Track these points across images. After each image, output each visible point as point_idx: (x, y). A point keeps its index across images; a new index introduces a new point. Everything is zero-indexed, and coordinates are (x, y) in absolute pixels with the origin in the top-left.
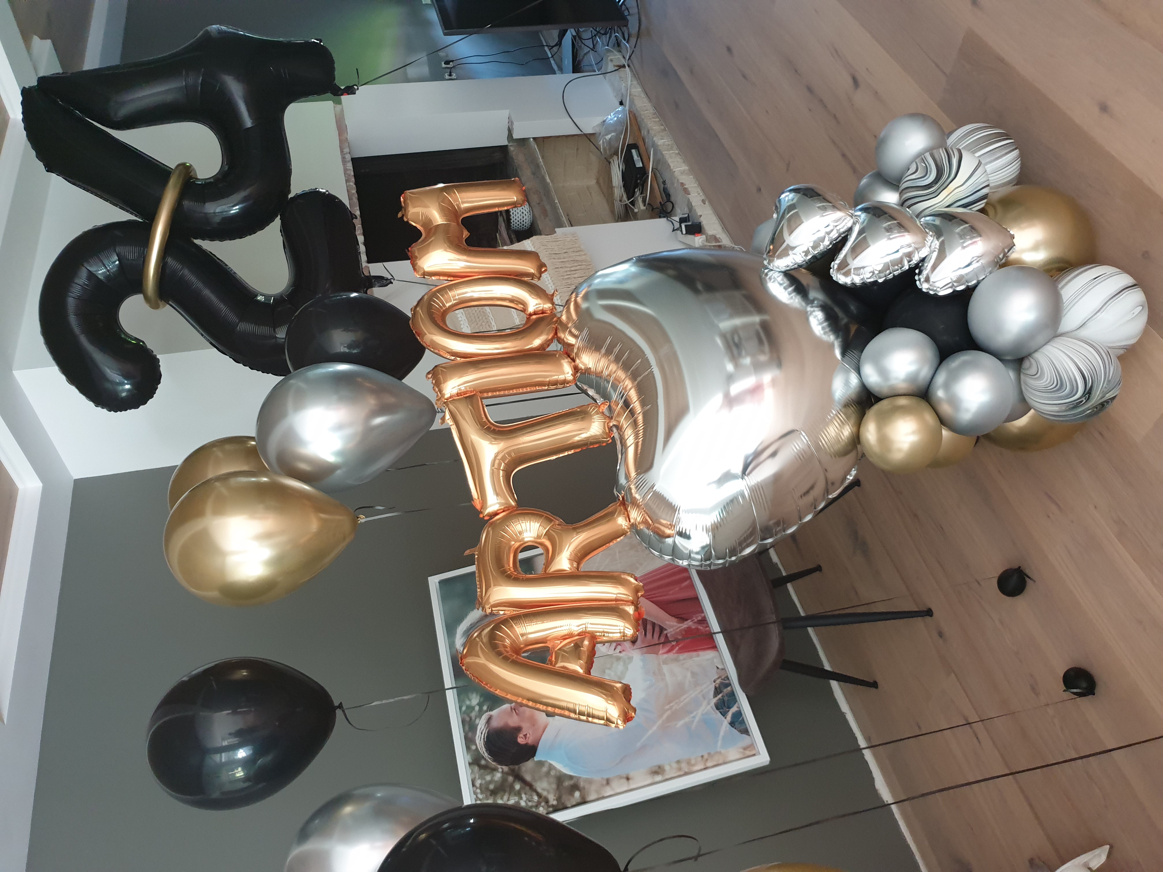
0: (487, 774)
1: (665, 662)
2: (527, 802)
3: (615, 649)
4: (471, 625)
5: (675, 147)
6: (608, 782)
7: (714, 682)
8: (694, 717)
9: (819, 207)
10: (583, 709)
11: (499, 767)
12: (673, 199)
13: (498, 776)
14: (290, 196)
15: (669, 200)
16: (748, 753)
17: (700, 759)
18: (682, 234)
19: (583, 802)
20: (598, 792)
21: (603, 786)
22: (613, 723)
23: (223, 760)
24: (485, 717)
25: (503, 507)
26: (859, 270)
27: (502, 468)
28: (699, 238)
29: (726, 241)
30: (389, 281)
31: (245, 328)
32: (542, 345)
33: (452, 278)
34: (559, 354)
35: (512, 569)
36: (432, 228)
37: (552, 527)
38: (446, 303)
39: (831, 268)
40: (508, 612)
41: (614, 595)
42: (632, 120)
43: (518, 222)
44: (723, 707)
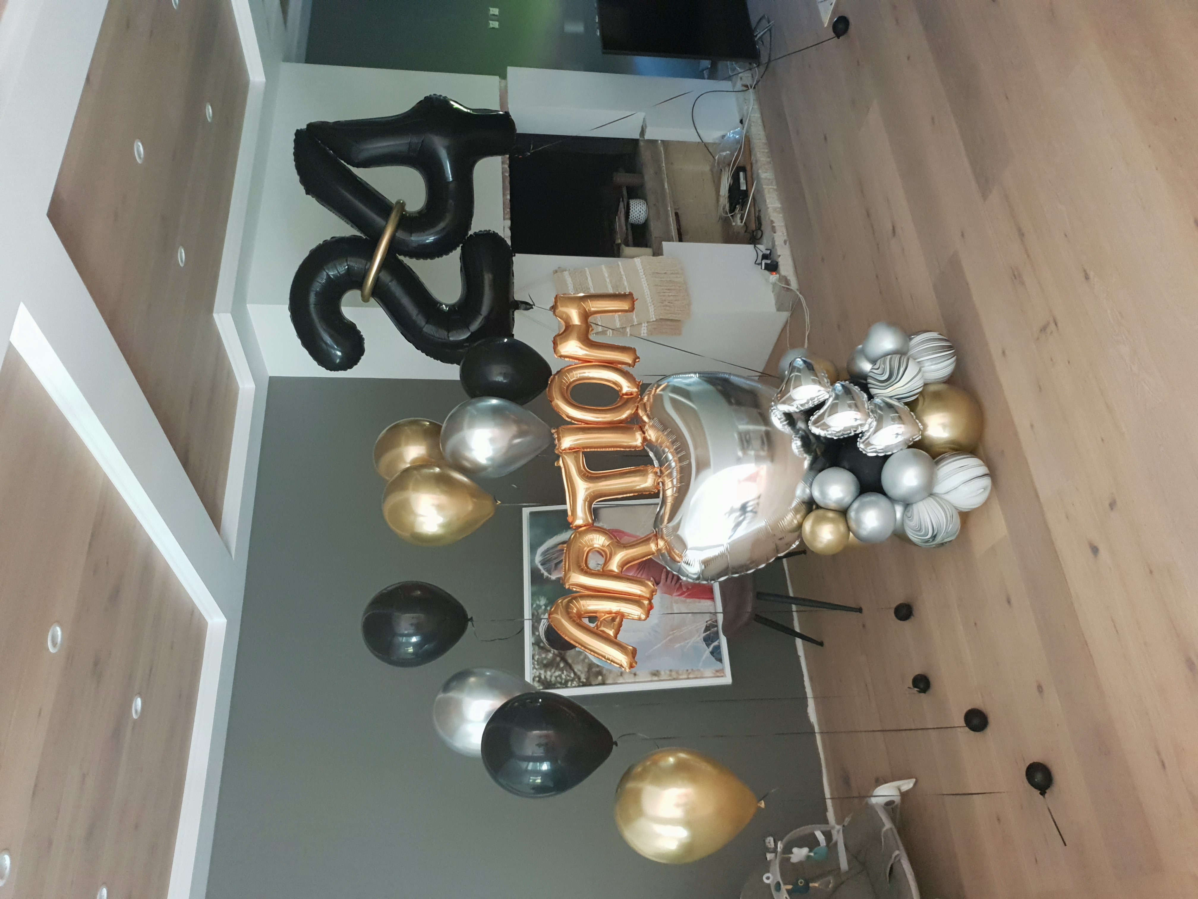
0: (543, 653)
1: (676, 602)
4: (548, 549)
5: (774, 183)
6: (622, 674)
9: (812, 379)
11: (552, 649)
12: (763, 228)
15: (760, 229)
16: (718, 674)
17: (685, 671)
18: (761, 269)
19: (603, 683)
20: (614, 679)
21: (618, 675)
22: (624, 668)
24: (547, 616)
25: (584, 523)
26: (825, 427)
27: (588, 500)
28: (773, 277)
29: (794, 285)
30: (531, 307)
31: (429, 329)
32: (627, 418)
33: (577, 361)
34: (636, 427)
35: (584, 565)
36: (570, 326)
37: (612, 542)
38: (571, 379)
39: (810, 420)
40: (578, 590)
41: (639, 593)
42: (746, 144)
43: (635, 218)
44: (708, 640)
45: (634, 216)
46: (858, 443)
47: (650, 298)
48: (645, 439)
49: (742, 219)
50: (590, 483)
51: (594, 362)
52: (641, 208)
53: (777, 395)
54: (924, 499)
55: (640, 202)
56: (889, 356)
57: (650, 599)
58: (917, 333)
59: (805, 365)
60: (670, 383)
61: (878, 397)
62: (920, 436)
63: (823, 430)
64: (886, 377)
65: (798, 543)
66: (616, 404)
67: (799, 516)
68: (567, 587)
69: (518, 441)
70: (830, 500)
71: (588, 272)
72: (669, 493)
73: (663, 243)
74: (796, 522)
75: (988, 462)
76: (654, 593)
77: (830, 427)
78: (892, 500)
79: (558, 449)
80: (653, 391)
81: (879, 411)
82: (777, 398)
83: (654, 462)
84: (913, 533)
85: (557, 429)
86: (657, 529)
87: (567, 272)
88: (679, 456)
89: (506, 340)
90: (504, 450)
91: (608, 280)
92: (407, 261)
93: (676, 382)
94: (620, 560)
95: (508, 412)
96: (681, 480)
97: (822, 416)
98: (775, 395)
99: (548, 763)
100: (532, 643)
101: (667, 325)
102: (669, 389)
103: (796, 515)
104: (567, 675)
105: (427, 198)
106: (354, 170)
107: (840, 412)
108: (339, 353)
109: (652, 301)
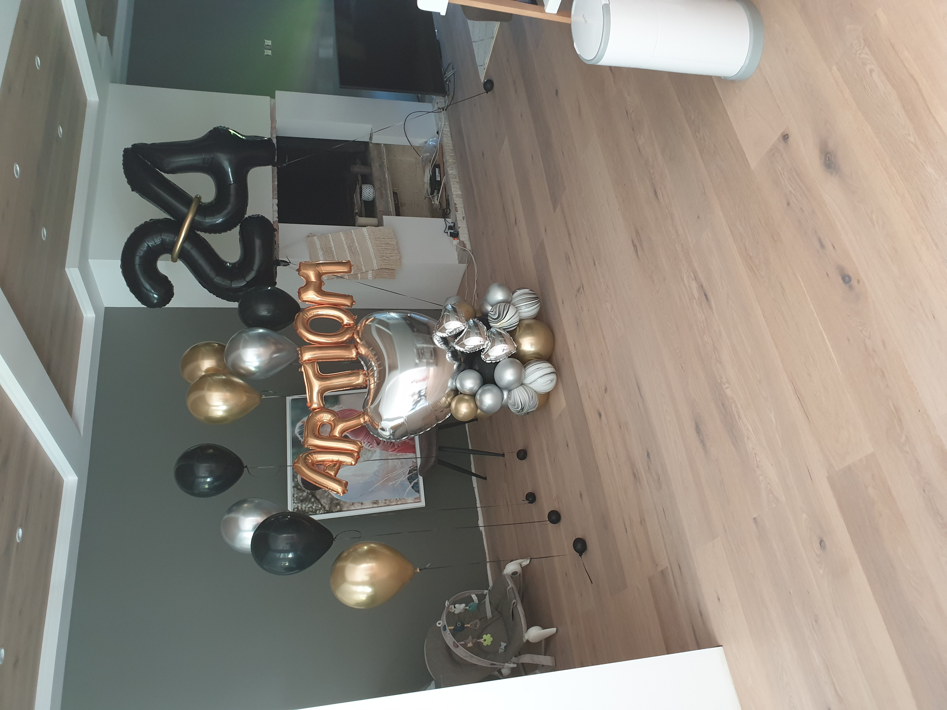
0: (301, 493)
3: (369, 446)
5: (458, 177)
6: (353, 504)
7: (410, 468)
8: (397, 482)
9: (456, 318)
10: (331, 488)
11: (306, 490)
13: (305, 494)
14: (246, 216)
15: (448, 208)
17: (395, 500)
18: (448, 236)
20: (348, 507)
21: (351, 505)
22: (339, 493)
23: (202, 481)
25: (318, 407)
26: (463, 346)
27: (320, 392)
28: (456, 242)
29: (468, 247)
30: (288, 264)
31: (218, 280)
32: (346, 340)
33: (314, 304)
34: (352, 345)
35: (317, 433)
36: (309, 282)
38: (310, 315)
39: (456, 341)
40: (313, 449)
41: (352, 448)
42: (440, 149)
43: (366, 197)
44: (410, 479)
45: (365, 196)
46: (481, 355)
47: (373, 254)
48: (358, 353)
49: (438, 199)
50: (322, 381)
51: (325, 305)
52: (370, 191)
53: (437, 326)
54: (518, 387)
55: (369, 187)
56: (499, 304)
58: (518, 290)
59: (452, 309)
60: (377, 317)
61: (493, 328)
62: (515, 351)
63: (461, 347)
64: (497, 316)
65: (449, 416)
66: (340, 331)
67: (449, 399)
68: (306, 447)
69: (276, 355)
70: (466, 389)
71: (330, 237)
72: (372, 386)
73: (383, 216)
74: (447, 402)
75: (554, 365)
76: (361, 449)
77: (465, 346)
78: (501, 389)
79: (300, 360)
80: (364, 323)
81: (493, 336)
82: (437, 328)
83: (364, 367)
84: (512, 407)
85: (300, 348)
86: (364, 409)
87: (316, 237)
88: (379, 363)
89: (269, 288)
90: (266, 362)
91: (344, 242)
92: (202, 234)
93: (381, 317)
94: (341, 429)
95: (269, 338)
96: (379, 379)
97: (461, 339)
98: (435, 326)
100: (293, 487)
101: (385, 272)
102: (376, 321)
103: (447, 398)
104: (316, 506)
105: (216, 194)
106: (166, 175)
107: (472, 337)
108: (156, 296)
109: (375, 256)
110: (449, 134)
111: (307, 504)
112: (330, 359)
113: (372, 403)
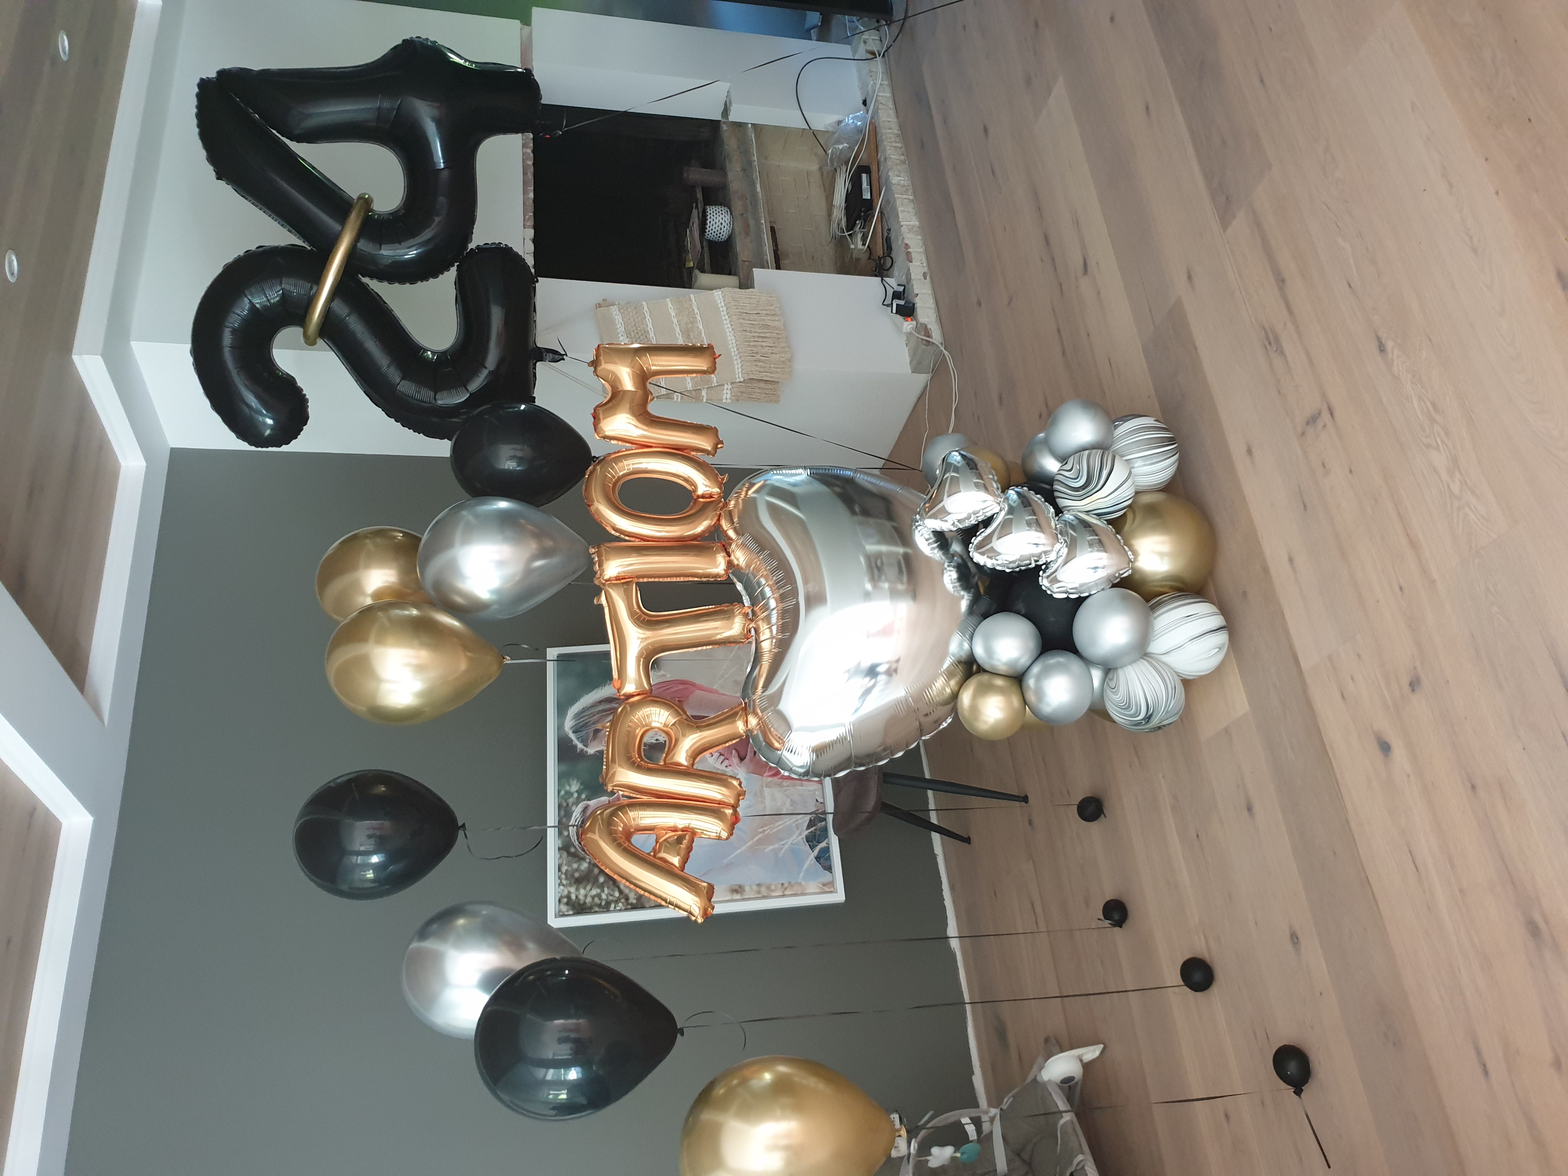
0: (575, 862)
1: (768, 785)
2: (609, 896)
4: (583, 709)
5: (910, 191)
7: (811, 814)
8: (784, 845)
9: (974, 483)
10: (672, 899)
11: (587, 857)
12: (893, 255)
13: (585, 866)
14: (472, 246)
15: (889, 255)
17: (780, 886)
18: (892, 312)
22: (694, 916)
23: (358, 861)
24: (581, 806)
25: (638, 691)
26: (993, 553)
27: (644, 654)
28: (908, 325)
30: (561, 357)
31: (406, 388)
32: (703, 532)
33: (630, 445)
34: (717, 545)
35: (637, 756)
36: (620, 392)
37: (679, 720)
38: (620, 472)
39: (971, 543)
40: (627, 795)
41: (718, 797)
42: (871, 133)
43: (714, 232)
44: (813, 840)
45: (712, 230)
46: (1040, 578)
47: (735, 349)
48: (730, 564)
49: (864, 240)
50: (648, 630)
51: (655, 447)
52: (722, 219)
53: (925, 504)
54: (1134, 662)
55: (722, 210)
56: (1087, 452)
57: (734, 807)
58: (1125, 418)
59: (964, 462)
60: (768, 482)
61: (1069, 511)
62: (1130, 571)
63: (991, 558)
64: (1082, 482)
65: (951, 720)
66: (688, 511)
67: (953, 683)
69: (538, 563)
70: (999, 660)
71: (646, 308)
72: (766, 646)
73: (754, 269)
74: (948, 690)
75: (1224, 610)
76: (741, 798)
77: (999, 554)
78: (1088, 662)
79: (598, 578)
80: (743, 493)
81: (1071, 531)
82: (925, 509)
83: (744, 598)
84: (1115, 710)
85: (598, 548)
86: (746, 700)
87: (616, 306)
88: (781, 591)
89: (523, 407)
90: (517, 578)
91: (675, 321)
92: (374, 284)
93: (777, 480)
94: (691, 747)
95: (522, 521)
96: (783, 628)
97: (989, 538)
98: (922, 504)
99: (579, 1069)
100: (559, 848)
101: (759, 388)
102: (766, 490)
103: (949, 680)
104: (609, 893)
105: (406, 194)
106: (293, 146)
107: (1015, 533)
108: (270, 422)
109: (739, 353)
110: (891, 104)
111: (588, 888)
112: (667, 576)
113: (766, 686)
